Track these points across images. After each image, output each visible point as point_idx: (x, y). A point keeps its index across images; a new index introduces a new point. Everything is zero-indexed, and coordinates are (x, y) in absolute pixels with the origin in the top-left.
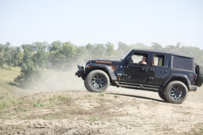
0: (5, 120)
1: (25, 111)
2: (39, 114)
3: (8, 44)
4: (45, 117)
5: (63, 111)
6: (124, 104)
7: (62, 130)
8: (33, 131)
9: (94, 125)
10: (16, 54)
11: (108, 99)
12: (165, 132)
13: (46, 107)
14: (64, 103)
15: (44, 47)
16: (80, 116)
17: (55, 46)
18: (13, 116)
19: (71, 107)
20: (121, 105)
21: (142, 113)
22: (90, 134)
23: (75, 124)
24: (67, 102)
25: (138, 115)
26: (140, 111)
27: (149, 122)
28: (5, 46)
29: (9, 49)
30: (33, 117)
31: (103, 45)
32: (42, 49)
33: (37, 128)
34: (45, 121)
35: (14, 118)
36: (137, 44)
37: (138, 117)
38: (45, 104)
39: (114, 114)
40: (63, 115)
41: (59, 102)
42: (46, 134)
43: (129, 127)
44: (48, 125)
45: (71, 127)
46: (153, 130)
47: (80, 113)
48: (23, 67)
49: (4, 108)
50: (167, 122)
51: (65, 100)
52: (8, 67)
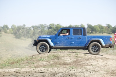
0: (22, 68)
1: (33, 63)
2: (41, 65)
3: (24, 25)
4: (45, 66)
5: (55, 63)
6: (89, 59)
7: (54, 74)
8: (38, 74)
9: (72, 71)
10: (29, 31)
11: (80, 56)
12: (112, 75)
13: (45, 61)
14: (56, 59)
15: (45, 27)
16: (64, 66)
17: (51, 26)
18: (27, 66)
19: (59, 61)
20: (88, 60)
21: (100, 64)
22: (69, 76)
23: (61, 70)
24: (57, 58)
25: (97, 65)
26: (98, 63)
27: (103, 69)
28: (22, 27)
29: (25, 28)
30: (38, 67)
31: (78, 26)
32: (43, 28)
33: (40, 72)
34: (45, 69)
35: (27, 67)
36: (98, 25)
37: (97, 66)
38: (45, 59)
39: (84, 64)
40: (55, 66)
41: (53, 58)
42: (45, 76)
43: (92, 72)
44: (46, 71)
45: (59, 72)
46: (105, 73)
47: (65, 64)
48: (33, 38)
49: (21, 62)
50: (113, 69)
51: (56, 57)
52: (24, 38)
